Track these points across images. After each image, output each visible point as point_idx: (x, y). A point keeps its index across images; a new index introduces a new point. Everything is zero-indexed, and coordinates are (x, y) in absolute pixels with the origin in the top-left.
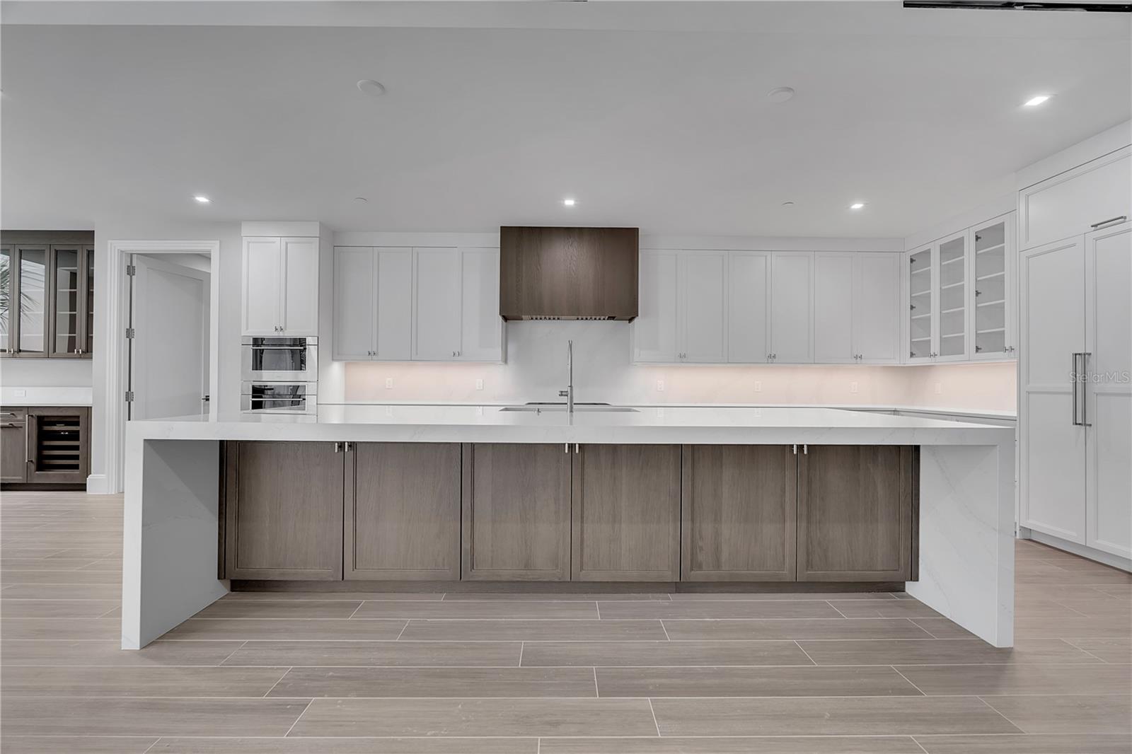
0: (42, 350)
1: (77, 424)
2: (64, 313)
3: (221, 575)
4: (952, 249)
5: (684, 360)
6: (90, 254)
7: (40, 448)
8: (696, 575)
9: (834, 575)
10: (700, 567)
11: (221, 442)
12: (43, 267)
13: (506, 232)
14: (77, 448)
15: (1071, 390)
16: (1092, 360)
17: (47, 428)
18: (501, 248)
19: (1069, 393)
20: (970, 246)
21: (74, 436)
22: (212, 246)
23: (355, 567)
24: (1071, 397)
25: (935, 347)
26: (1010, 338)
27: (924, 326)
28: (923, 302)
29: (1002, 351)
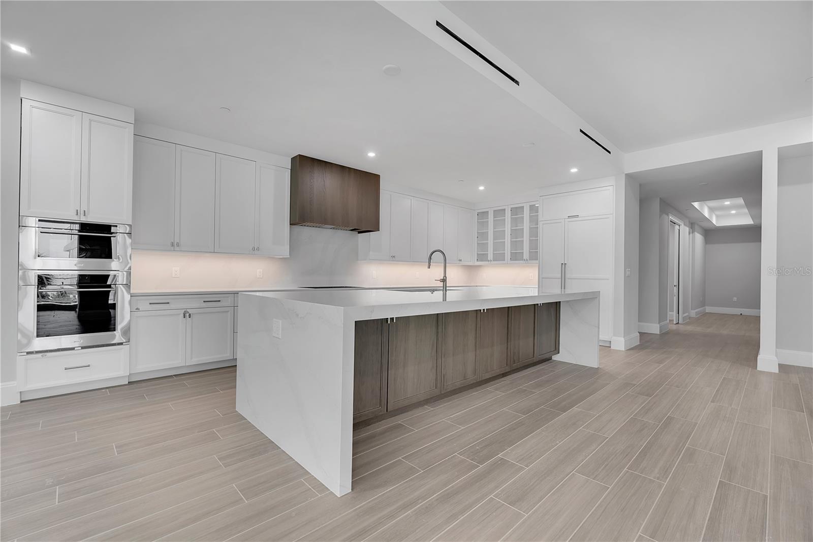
4: (500, 213)
5: (394, 259)
13: (303, 159)
15: (560, 277)
16: (566, 266)
19: (559, 278)
20: (508, 214)
24: (560, 280)
25: (490, 257)
26: (526, 255)
27: (482, 246)
28: (482, 236)
29: (522, 260)
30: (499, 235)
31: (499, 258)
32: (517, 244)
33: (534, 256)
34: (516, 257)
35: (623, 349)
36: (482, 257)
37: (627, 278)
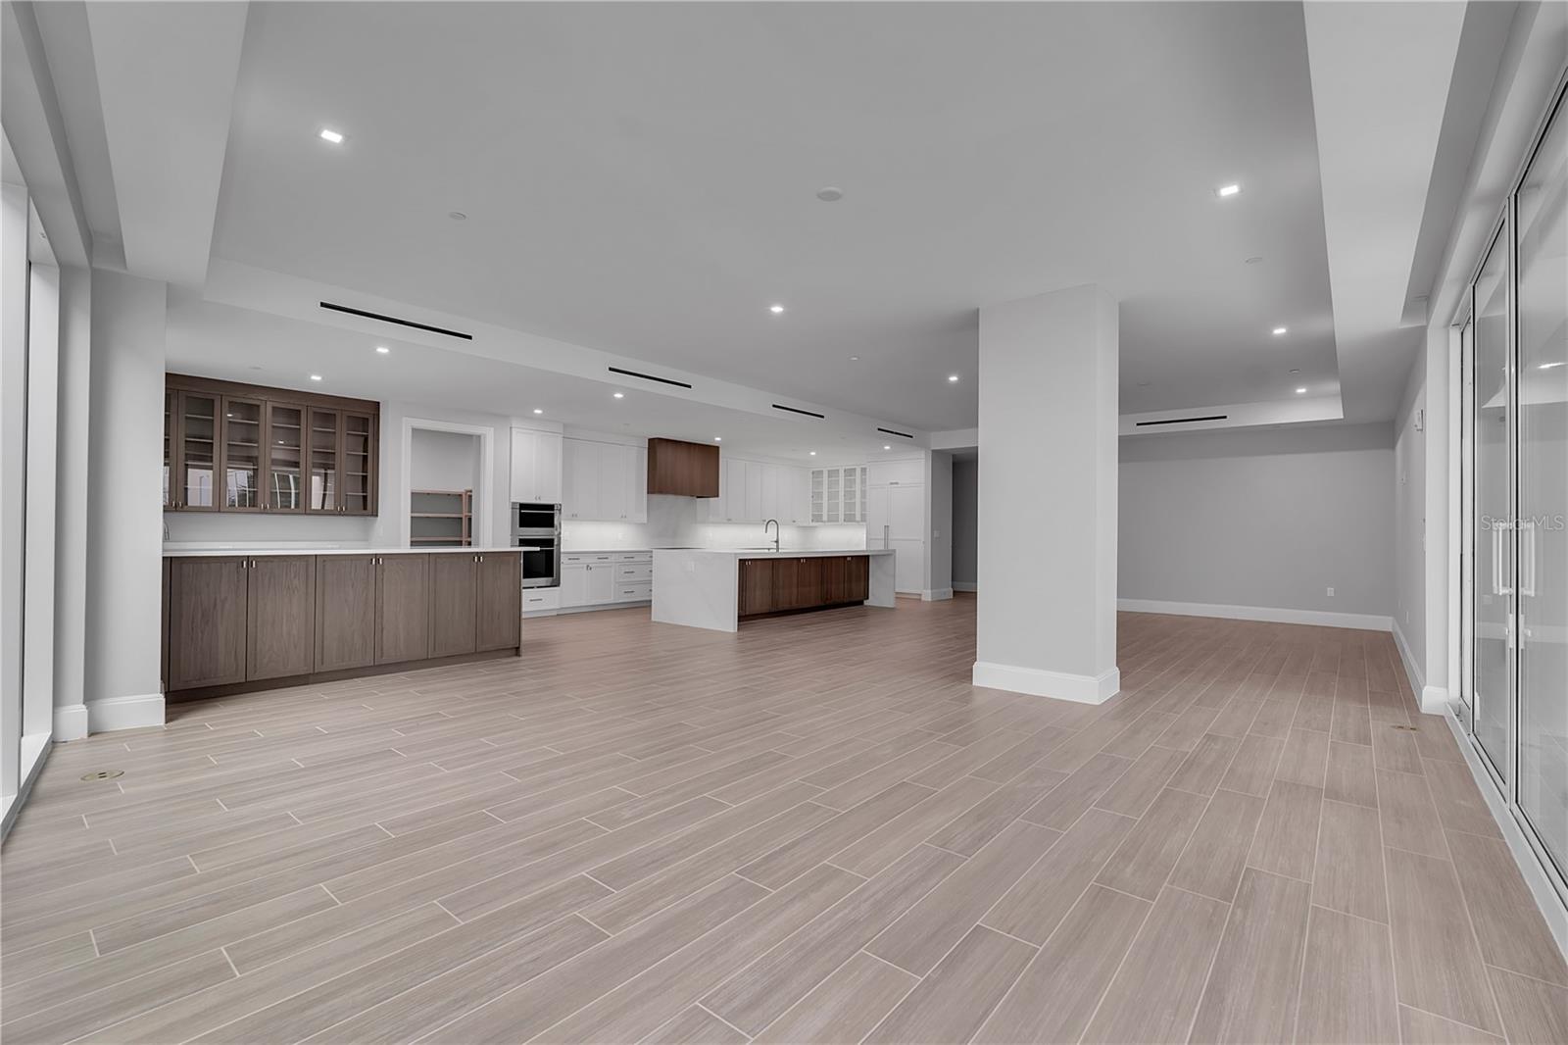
16: (889, 528)
20: (842, 475)
25: (825, 518)
26: (858, 518)
27: (818, 507)
28: (817, 495)
29: (855, 521)
30: (833, 496)
31: (833, 519)
32: (850, 506)
33: (864, 518)
34: (849, 519)
35: (930, 600)
36: (817, 518)
37: (934, 542)
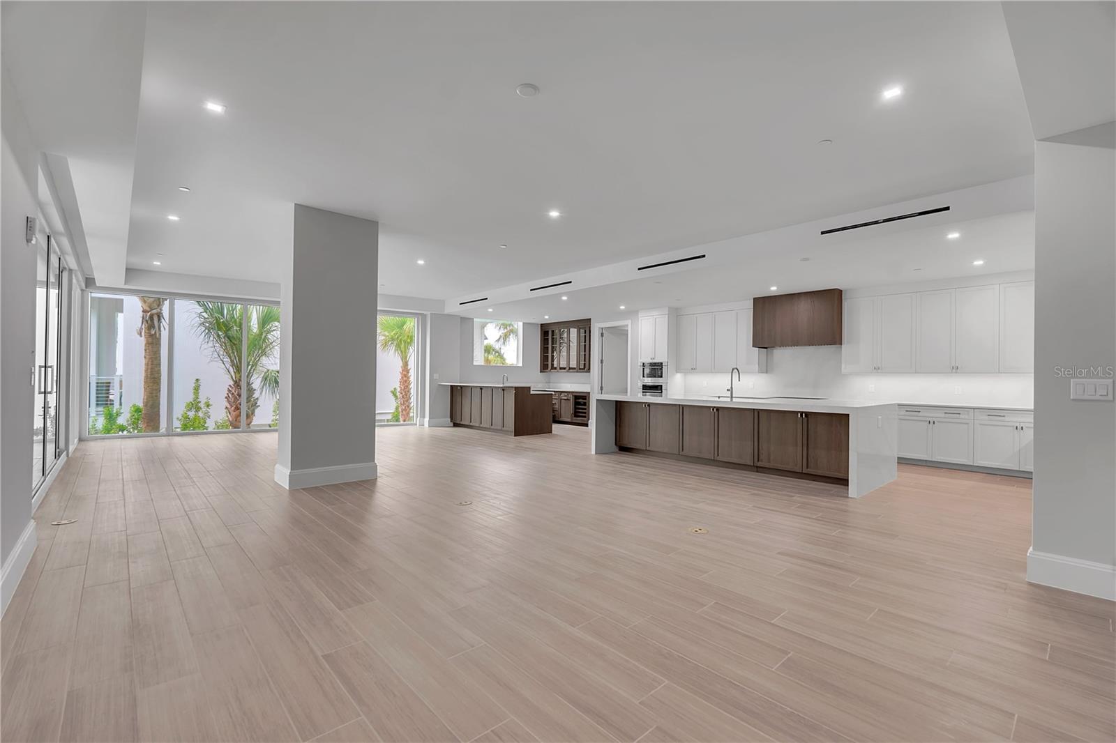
0: (575, 366)
1: (585, 399)
2: (582, 353)
3: (616, 444)
5: (879, 371)
6: (590, 328)
7: (576, 408)
8: (760, 464)
9: (820, 472)
10: (762, 461)
11: (617, 402)
12: (576, 330)
13: (756, 300)
14: (585, 409)
17: (577, 400)
18: (754, 308)
21: (585, 404)
22: (629, 322)
23: (649, 446)
